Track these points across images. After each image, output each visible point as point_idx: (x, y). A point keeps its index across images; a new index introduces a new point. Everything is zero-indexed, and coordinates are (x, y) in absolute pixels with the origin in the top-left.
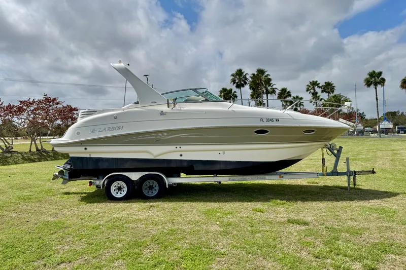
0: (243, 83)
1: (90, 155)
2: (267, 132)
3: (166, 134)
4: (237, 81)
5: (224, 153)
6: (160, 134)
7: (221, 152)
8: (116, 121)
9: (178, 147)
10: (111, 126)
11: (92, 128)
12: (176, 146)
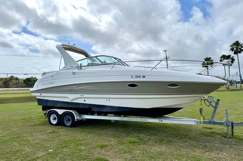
0: (239, 50)
1: (44, 98)
2: (136, 86)
3: (75, 87)
4: (235, 49)
5: (109, 100)
6: (72, 87)
7: (108, 100)
8: (52, 78)
9: (82, 95)
10: (50, 81)
11: (43, 82)
12: (81, 95)
